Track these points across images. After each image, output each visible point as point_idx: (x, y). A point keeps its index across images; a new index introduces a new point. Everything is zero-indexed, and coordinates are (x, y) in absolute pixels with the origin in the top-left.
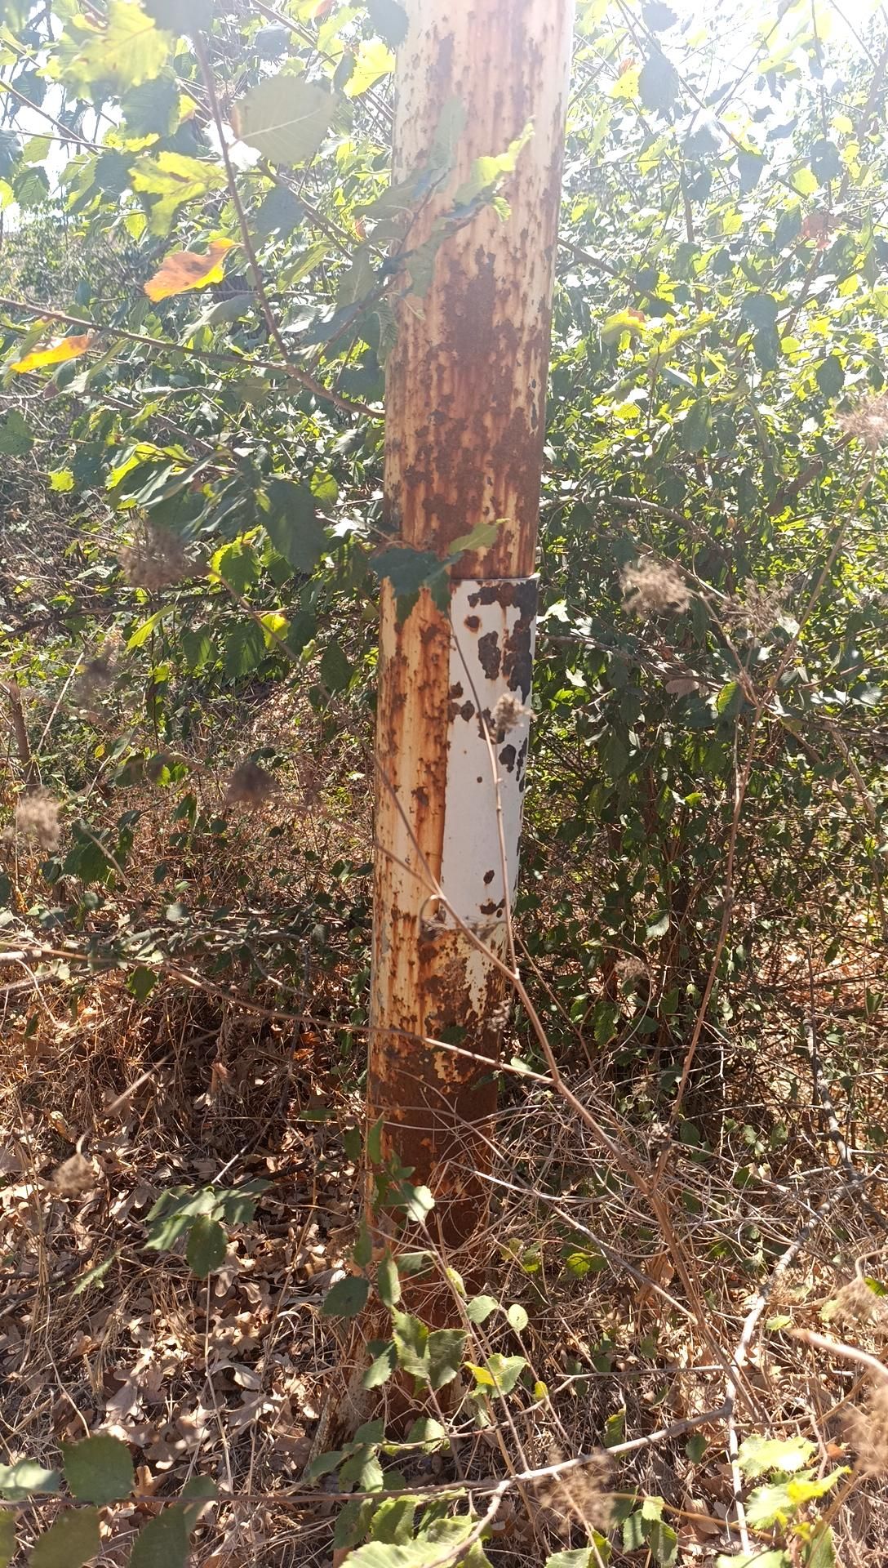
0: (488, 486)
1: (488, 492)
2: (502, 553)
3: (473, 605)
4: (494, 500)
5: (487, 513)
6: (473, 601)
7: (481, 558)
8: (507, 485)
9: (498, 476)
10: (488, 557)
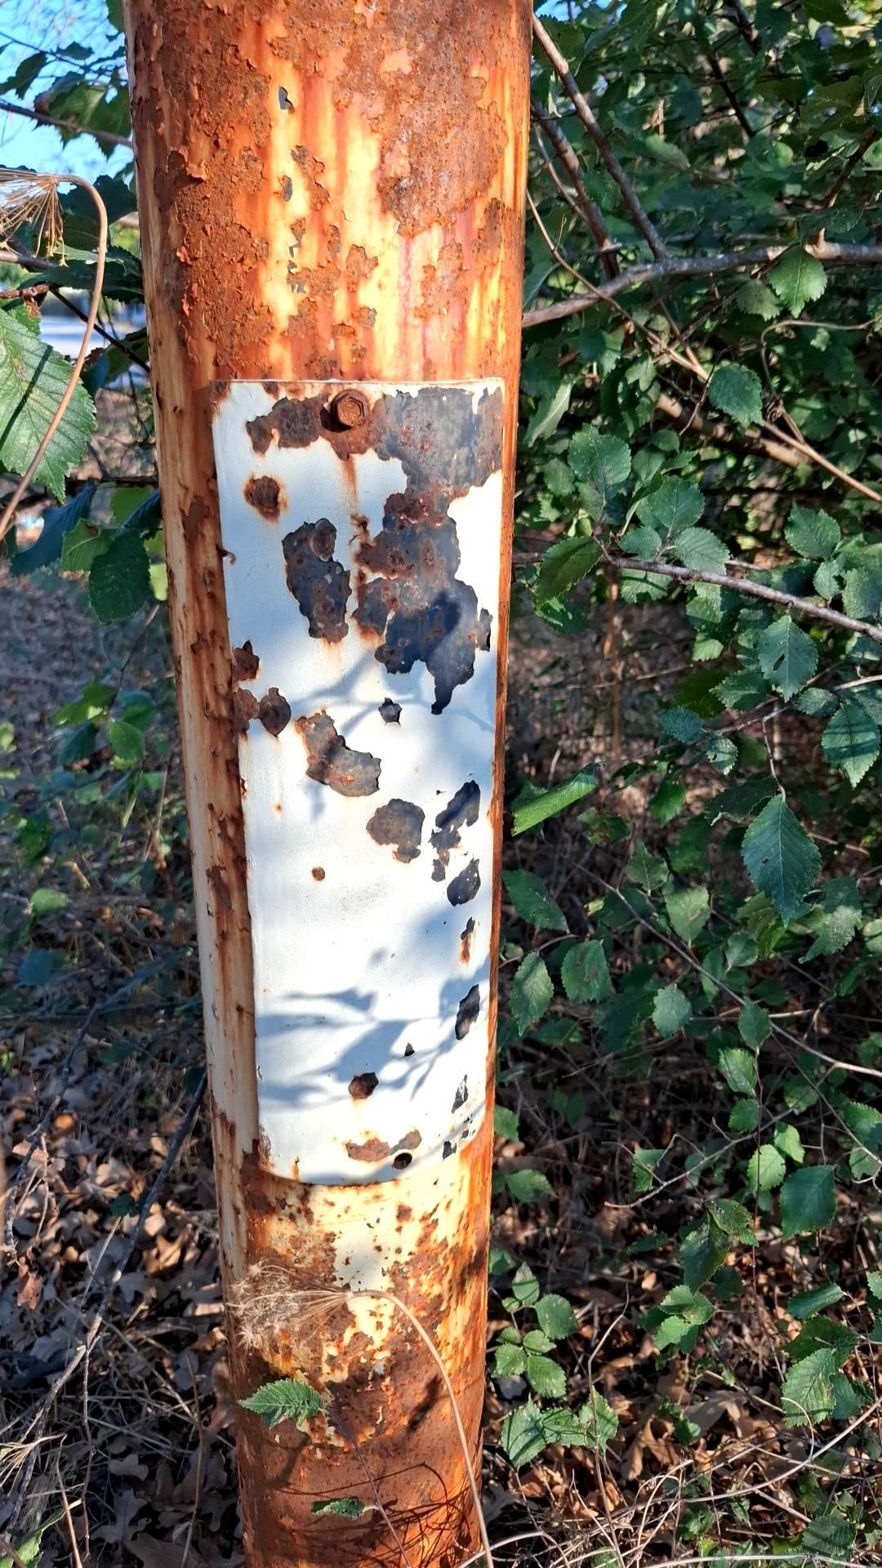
0: (281, 115)
1: (284, 134)
2: (341, 311)
3: (260, 446)
4: (301, 155)
5: (286, 192)
6: (259, 433)
7: (282, 323)
8: (340, 109)
9: (308, 83)
10: (304, 318)
